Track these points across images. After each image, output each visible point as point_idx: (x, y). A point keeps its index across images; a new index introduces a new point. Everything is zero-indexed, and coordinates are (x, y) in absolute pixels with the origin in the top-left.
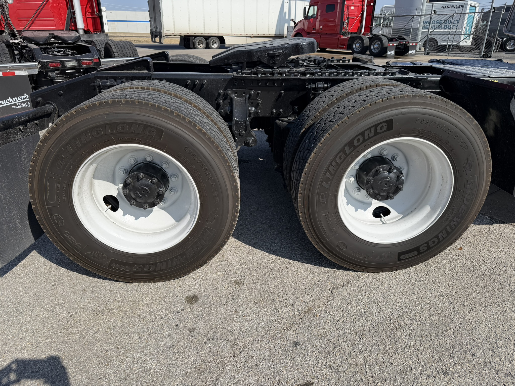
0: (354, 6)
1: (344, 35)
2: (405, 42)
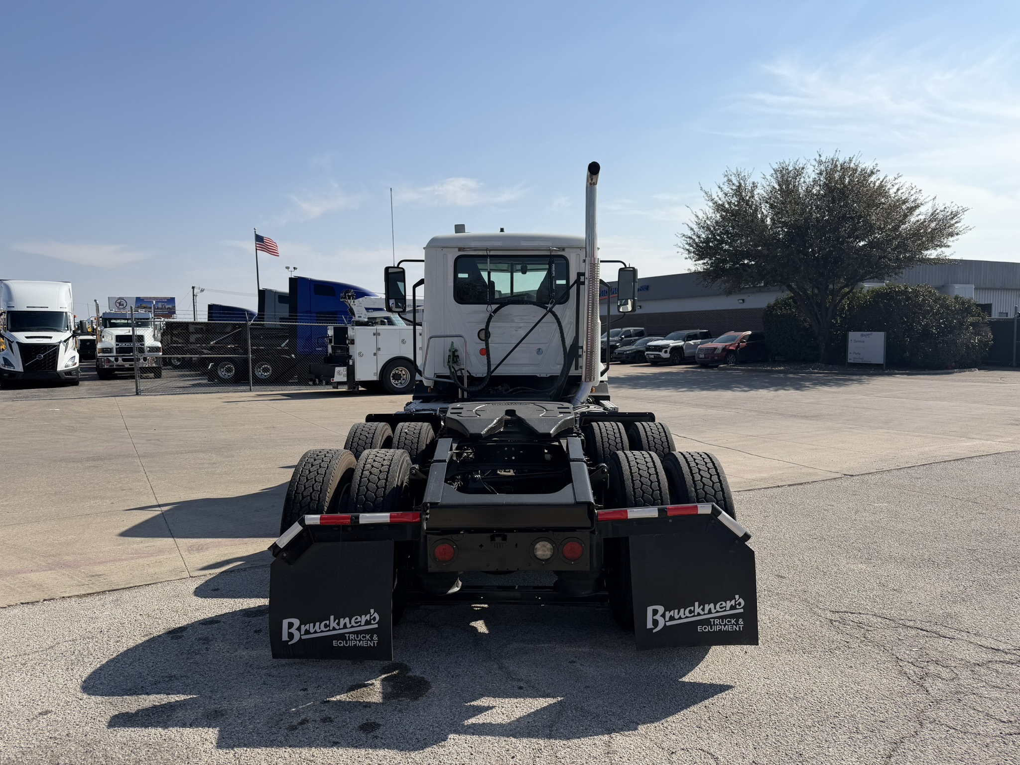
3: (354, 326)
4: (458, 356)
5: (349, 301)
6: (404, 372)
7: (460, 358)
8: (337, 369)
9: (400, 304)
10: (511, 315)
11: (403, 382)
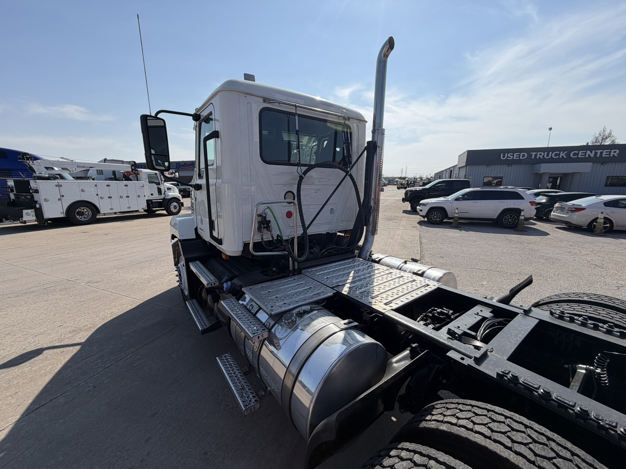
3: (36, 180)
5: (28, 162)
6: (85, 210)
8: (25, 212)
9: (160, 162)
10: (312, 177)
11: (86, 216)
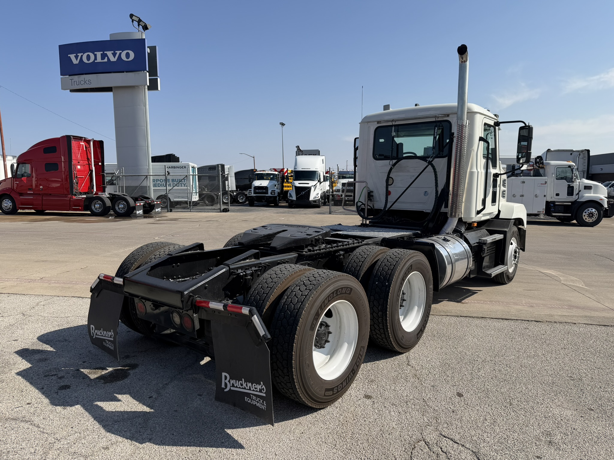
0: (80, 165)
1: (75, 195)
2: (151, 201)
4: (372, 196)
7: (374, 197)
10: (408, 167)
